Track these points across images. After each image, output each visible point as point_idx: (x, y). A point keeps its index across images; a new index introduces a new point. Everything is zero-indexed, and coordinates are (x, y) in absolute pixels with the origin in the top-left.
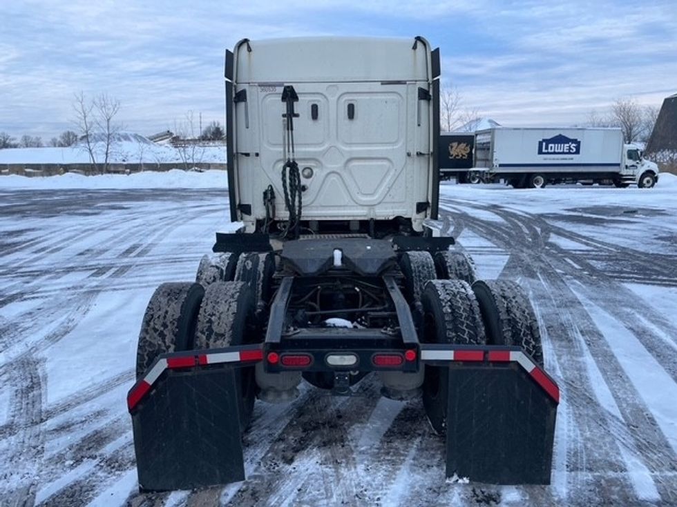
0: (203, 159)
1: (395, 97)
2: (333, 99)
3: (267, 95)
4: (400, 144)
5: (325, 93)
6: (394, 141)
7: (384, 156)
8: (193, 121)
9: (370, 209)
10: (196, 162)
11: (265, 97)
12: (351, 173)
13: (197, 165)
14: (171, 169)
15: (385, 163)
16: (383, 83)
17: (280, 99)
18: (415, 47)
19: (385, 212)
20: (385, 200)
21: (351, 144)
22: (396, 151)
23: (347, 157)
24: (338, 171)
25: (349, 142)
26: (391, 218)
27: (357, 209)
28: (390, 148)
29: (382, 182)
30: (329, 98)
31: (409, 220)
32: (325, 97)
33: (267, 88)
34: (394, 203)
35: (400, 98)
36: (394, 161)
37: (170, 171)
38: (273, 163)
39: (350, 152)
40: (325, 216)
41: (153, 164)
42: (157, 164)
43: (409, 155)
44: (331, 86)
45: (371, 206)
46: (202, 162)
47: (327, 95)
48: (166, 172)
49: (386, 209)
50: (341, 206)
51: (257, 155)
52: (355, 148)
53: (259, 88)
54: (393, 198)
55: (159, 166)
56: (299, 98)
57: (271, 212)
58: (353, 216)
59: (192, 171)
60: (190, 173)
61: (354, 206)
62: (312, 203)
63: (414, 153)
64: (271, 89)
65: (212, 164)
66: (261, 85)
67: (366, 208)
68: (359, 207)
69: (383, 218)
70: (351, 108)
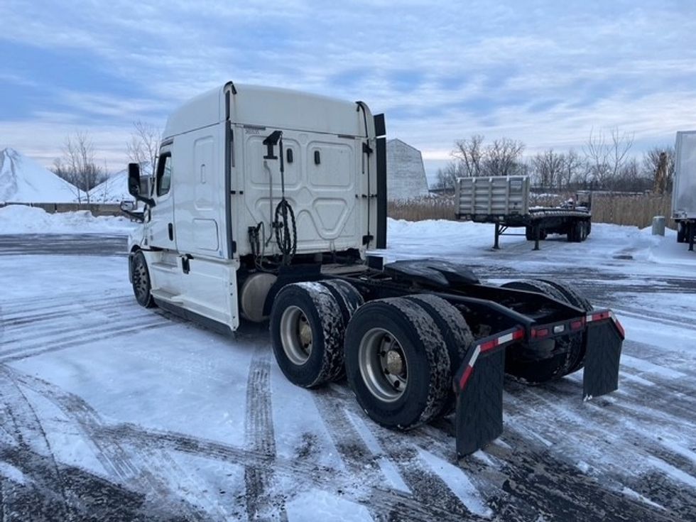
1: (346, 148)
2: (304, 146)
3: (250, 137)
4: (351, 187)
5: (298, 140)
6: (347, 184)
7: (341, 197)
9: (331, 242)
11: (249, 139)
12: (317, 211)
15: (341, 203)
16: (340, 136)
17: (262, 141)
18: (358, 110)
19: (341, 245)
20: (342, 235)
21: (317, 186)
22: (349, 192)
23: (315, 197)
24: (309, 209)
25: (315, 184)
26: (346, 249)
27: (322, 243)
28: (344, 190)
29: (339, 219)
30: (301, 145)
31: (357, 250)
32: (298, 143)
33: (251, 130)
34: (348, 236)
35: (350, 150)
36: (347, 201)
38: (255, 201)
39: (317, 193)
43: (357, 196)
44: (301, 134)
45: (332, 240)
47: (300, 142)
49: (342, 242)
50: (309, 241)
51: (241, 193)
52: (320, 190)
53: (245, 129)
54: (347, 232)
57: (256, 248)
61: (319, 240)
63: (360, 196)
64: (255, 131)
66: (245, 126)
67: (327, 241)
68: (323, 241)
69: (340, 250)
70: (317, 155)
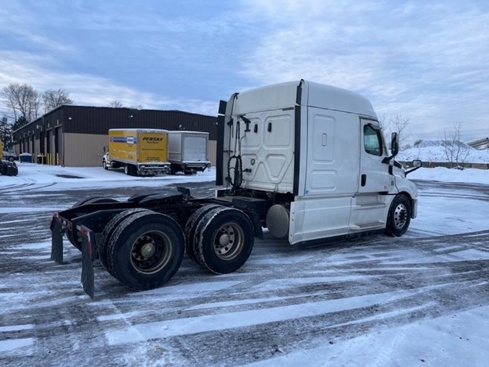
0: (466, 160)
4: (290, 146)
5: (260, 118)
6: (287, 144)
7: (283, 153)
8: (460, 130)
9: (276, 186)
10: (459, 161)
12: (268, 163)
13: (460, 164)
14: (438, 166)
15: (283, 158)
16: (284, 109)
19: (283, 189)
20: (283, 181)
22: (288, 151)
23: (267, 153)
24: (264, 162)
25: (268, 145)
26: (285, 193)
28: (285, 148)
29: (281, 169)
30: (262, 120)
32: (260, 120)
34: (287, 183)
35: (290, 118)
36: (287, 156)
37: (436, 168)
39: (268, 151)
40: (258, 188)
41: (426, 162)
42: (429, 163)
44: (261, 114)
45: (277, 184)
46: (464, 162)
48: (432, 168)
49: (283, 186)
50: (264, 183)
52: (271, 149)
54: (286, 180)
55: (430, 164)
56: (251, 122)
58: (268, 189)
59: (456, 168)
60: (452, 170)
61: (269, 183)
62: (253, 179)
65: (473, 164)
66: (238, 116)
67: (274, 184)
68: (271, 184)
69: (281, 192)
70: (270, 125)
